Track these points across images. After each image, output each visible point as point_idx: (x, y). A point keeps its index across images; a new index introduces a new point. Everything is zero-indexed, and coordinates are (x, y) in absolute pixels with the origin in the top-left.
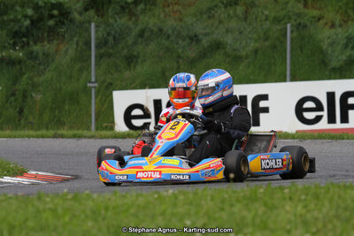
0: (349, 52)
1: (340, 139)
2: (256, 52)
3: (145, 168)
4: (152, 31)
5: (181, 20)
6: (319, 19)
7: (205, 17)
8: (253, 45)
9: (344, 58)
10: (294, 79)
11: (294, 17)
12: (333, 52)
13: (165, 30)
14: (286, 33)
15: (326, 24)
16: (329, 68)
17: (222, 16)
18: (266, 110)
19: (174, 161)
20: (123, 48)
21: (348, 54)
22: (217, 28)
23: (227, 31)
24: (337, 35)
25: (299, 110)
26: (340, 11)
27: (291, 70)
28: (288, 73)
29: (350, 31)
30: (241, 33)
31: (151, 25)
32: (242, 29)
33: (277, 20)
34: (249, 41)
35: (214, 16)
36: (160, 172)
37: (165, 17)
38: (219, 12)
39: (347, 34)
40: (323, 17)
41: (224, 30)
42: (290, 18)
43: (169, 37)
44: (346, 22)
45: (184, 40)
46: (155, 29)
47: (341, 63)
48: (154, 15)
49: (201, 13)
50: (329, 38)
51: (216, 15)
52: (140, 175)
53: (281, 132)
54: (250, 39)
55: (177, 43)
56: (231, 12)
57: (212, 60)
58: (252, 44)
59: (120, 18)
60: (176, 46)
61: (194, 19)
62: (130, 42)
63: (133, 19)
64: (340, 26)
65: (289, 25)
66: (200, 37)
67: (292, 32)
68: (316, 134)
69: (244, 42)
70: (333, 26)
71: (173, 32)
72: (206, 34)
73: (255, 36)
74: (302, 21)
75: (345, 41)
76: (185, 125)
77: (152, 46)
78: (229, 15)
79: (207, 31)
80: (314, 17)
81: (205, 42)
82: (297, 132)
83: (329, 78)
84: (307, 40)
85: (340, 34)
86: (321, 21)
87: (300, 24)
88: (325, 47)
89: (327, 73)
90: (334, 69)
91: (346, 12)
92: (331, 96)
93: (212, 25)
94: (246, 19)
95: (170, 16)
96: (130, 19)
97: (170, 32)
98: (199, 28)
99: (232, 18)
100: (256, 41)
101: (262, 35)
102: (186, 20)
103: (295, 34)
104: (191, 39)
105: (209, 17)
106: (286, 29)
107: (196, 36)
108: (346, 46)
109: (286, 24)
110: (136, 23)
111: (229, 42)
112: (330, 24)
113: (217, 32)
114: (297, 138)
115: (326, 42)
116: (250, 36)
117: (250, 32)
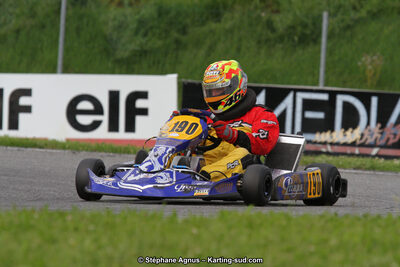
0: (140, 40)
1: (124, 152)
2: (18, 31)
8: (14, 23)
9: (133, 47)
10: (67, 70)
12: (119, 38)
14: (60, 9)
16: (112, 59)
18: (28, 109)
21: (138, 42)
24: (125, 16)
25: (72, 111)
27: (64, 58)
28: (60, 62)
29: (143, 12)
34: (9, 17)
39: (137, 17)
47: (126, 54)
50: (115, 19)
53: (46, 139)
54: (11, 14)
58: (14, 21)
64: (131, 5)
67: (67, 9)
68: (94, 145)
69: (3, 18)
70: (120, 4)
73: (18, 11)
75: (134, 26)
82: (68, 140)
83: (113, 72)
84: (85, 20)
85: (130, 15)
88: (108, 32)
89: (110, 65)
90: (119, 61)
92: (114, 96)
100: (18, 17)
101: (26, 11)
103: (71, 12)
106: (60, 4)
108: (136, 32)
112: (117, 1)
114: (69, 148)
115: (111, 24)
116: (11, 10)
117: (11, 5)
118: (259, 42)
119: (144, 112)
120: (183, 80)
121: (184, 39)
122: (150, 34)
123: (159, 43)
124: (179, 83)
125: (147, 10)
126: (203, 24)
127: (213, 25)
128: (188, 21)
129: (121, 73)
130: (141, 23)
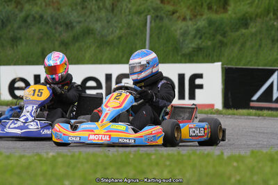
0: (197, 41)
2: (120, 38)
3: (96, 132)
4: (34, 18)
5: (59, 9)
6: (173, 13)
7: (79, 8)
8: (118, 33)
9: (193, 45)
11: (152, 11)
12: (184, 41)
13: (45, 17)
14: (146, 22)
15: (179, 17)
16: (180, 54)
17: (93, 7)
19: (121, 126)
20: (9, 31)
21: (196, 43)
22: (88, 17)
23: (97, 20)
24: (188, 27)
26: (191, 8)
29: (199, 23)
30: (108, 22)
31: (33, 13)
32: (109, 19)
33: (139, 13)
34: (115, 29)
35: (86, 7)
36: (110, 136)
37: (46, 6)
38: (91, 4)
39: (195, 27)
40: (177, 12)
41: (95, 19)
42: (149, 11)
43: (48, 22)
44: (195, 16)
45: (61, 26)
46: (37, 16)
47: (190, 49)
48: (36, 4)
49: (76, 5)
50: (181, 29)
51: (89, 7)
52: (91, 137)
54: (116, 27)
55: (55, 29)
56: (101, 4)
57: (83, 44)
58: (118, 31)
59: (8, 6)
60: (54, 31)
61: (70, 9)
62: (16, 26)
63: (19, 7)
64: (191, 19)
65: (149, 17)
66: (75, 24)
67: (151, 22)
69: (111, 30)
70: (184, 19)
71: (52, 19)
72: (80, 22)
73: (120, 25)
74: (159, 14)
75: (193, 33)
76: (127, 96)
77: (34, 30)
78: (99, 7)
79: (80, 19)
80: (169, 11)
81: (78, 28)
83: (180, 62)
84: (163, 29)
85: (191, 26)
86: (175, 15)
87: (157, 16)
88: (178, 37)
89: (179, 58)
90: (184, 55)
91: (195, 8)
92: (181, 77)
93: (85, 14)
94: (113, 10)
95: (49, 5)
96: (16, 7)
97: (49, 19)
98: (74, 17)
99: (101, 9)
100: (121, 29)
101: (125, 25)
102: (64, 10)
103: (153, 24)
104: (67, 25)
105: (83, 8)
106: (146, 19)
107: (71, 23)
108: (195, 37)
109: (146, 16)
110: (21, 10)
111: (99, 29)
112: (182, 18)
113: (88, 20)
115: (178, 32)
116: (115, 25)
117: (116, 22)
118: (273, 41)
119: (201, 87)
120: (225, 66)
121: (225, 40)
122: (203, 37)
123: (209, 43)
124: (222, 68)
125: (202, 23)
126: (237, 30)
127: (244, 31)
128: (228, 28)
129: (185, 63)
130: (198, 30)
